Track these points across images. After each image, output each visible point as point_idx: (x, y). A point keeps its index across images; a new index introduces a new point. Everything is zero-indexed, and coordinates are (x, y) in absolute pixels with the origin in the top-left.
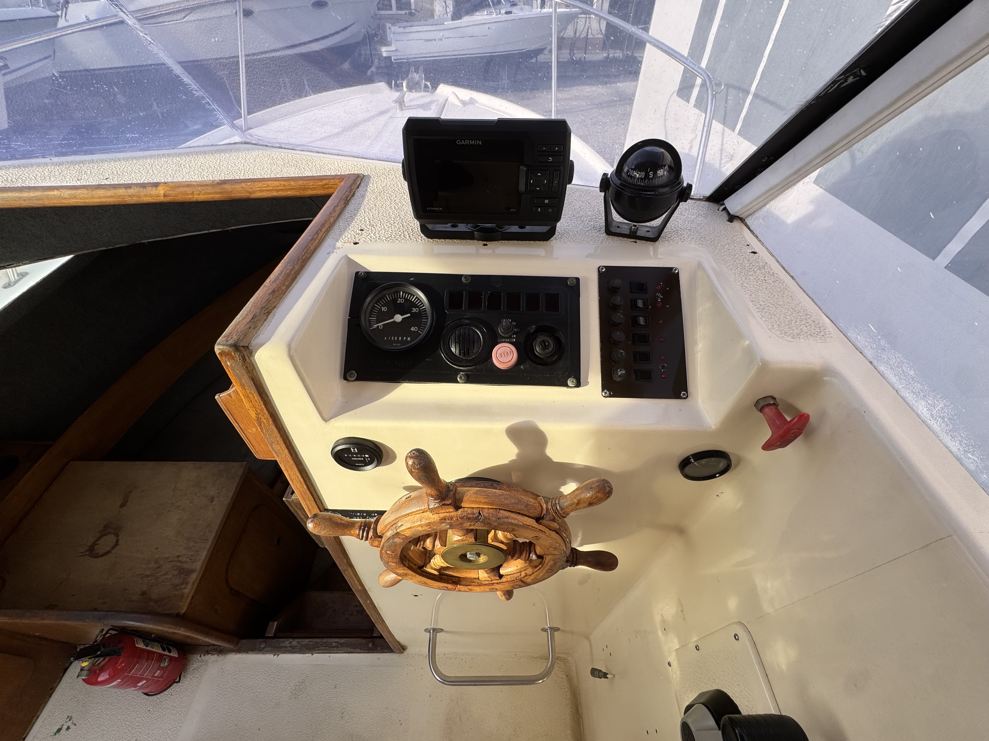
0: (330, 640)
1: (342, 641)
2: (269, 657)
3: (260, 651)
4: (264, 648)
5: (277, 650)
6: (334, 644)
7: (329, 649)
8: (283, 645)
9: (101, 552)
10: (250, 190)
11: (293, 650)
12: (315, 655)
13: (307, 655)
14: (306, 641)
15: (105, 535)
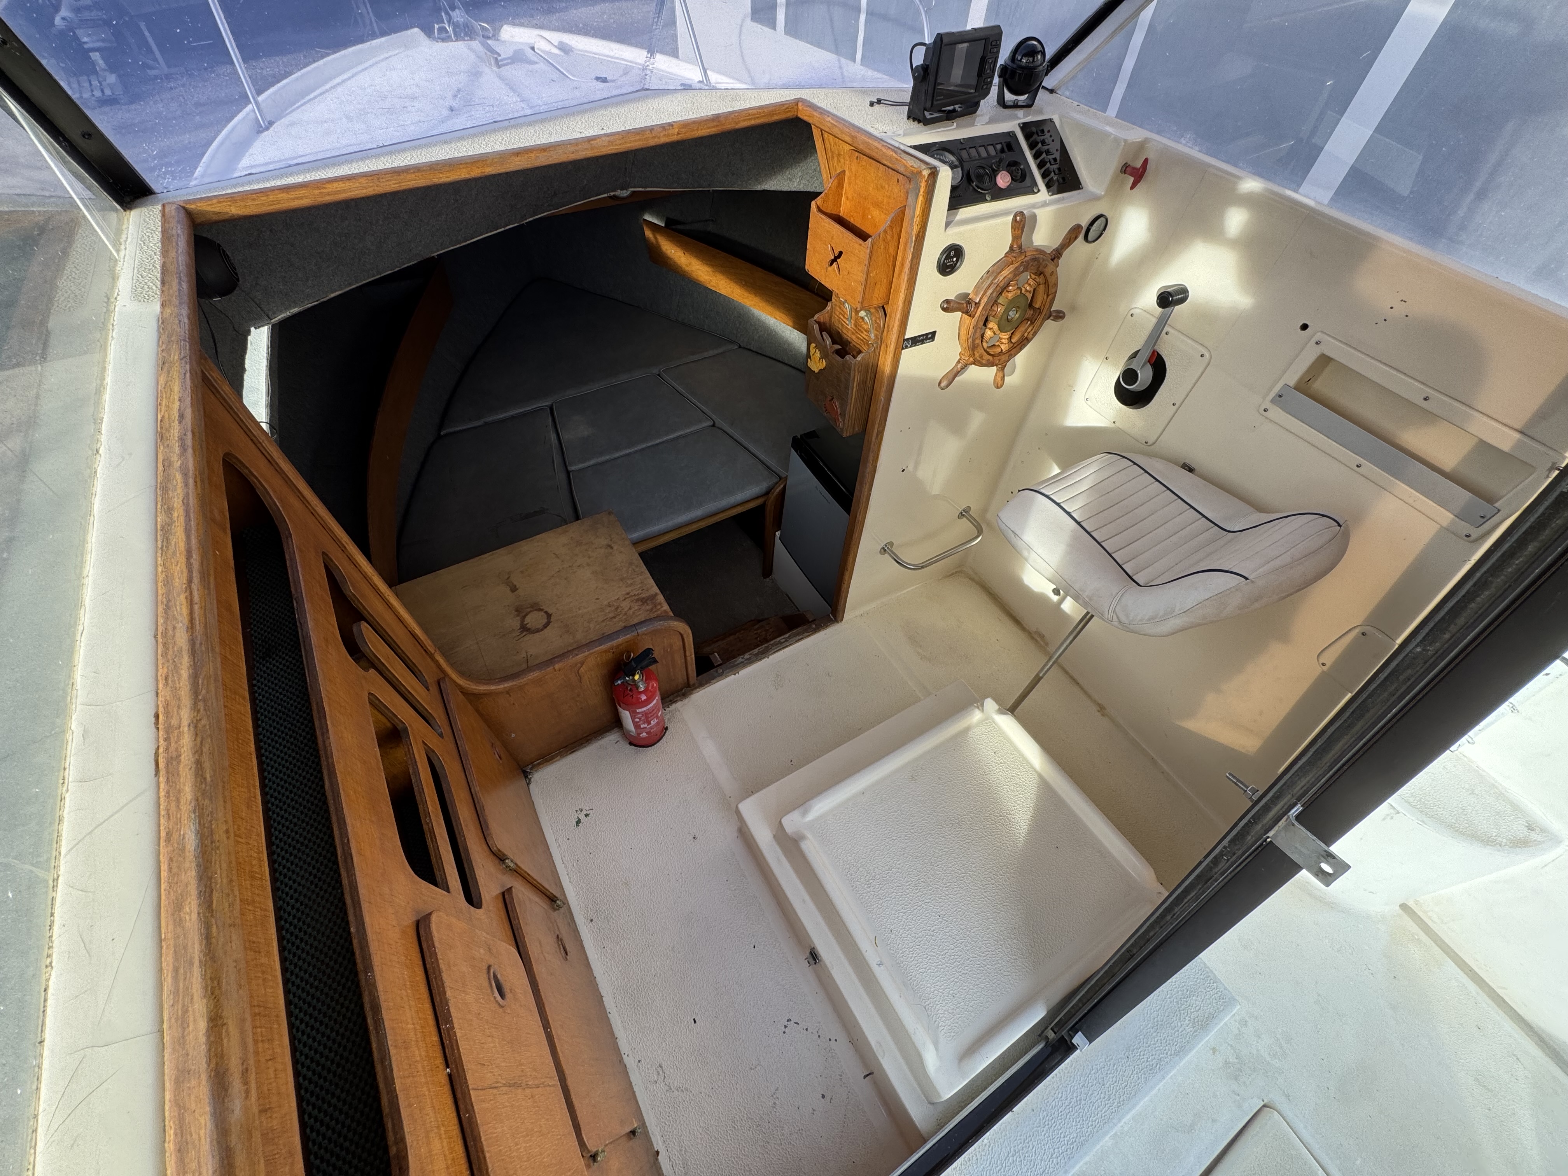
0: (778, 639)
1: (787, 635)
2: (731, 679)
3: (722, 676)
4: (723, 672)
5: (735, 668)
6: (782, 641)
7: (781, 646)
8: (738, 662)
9: (540, 626)
11: (750, 662)
12: (771, 657)
13: (764, 660)
14: (756, 651)
15: (526, 615)
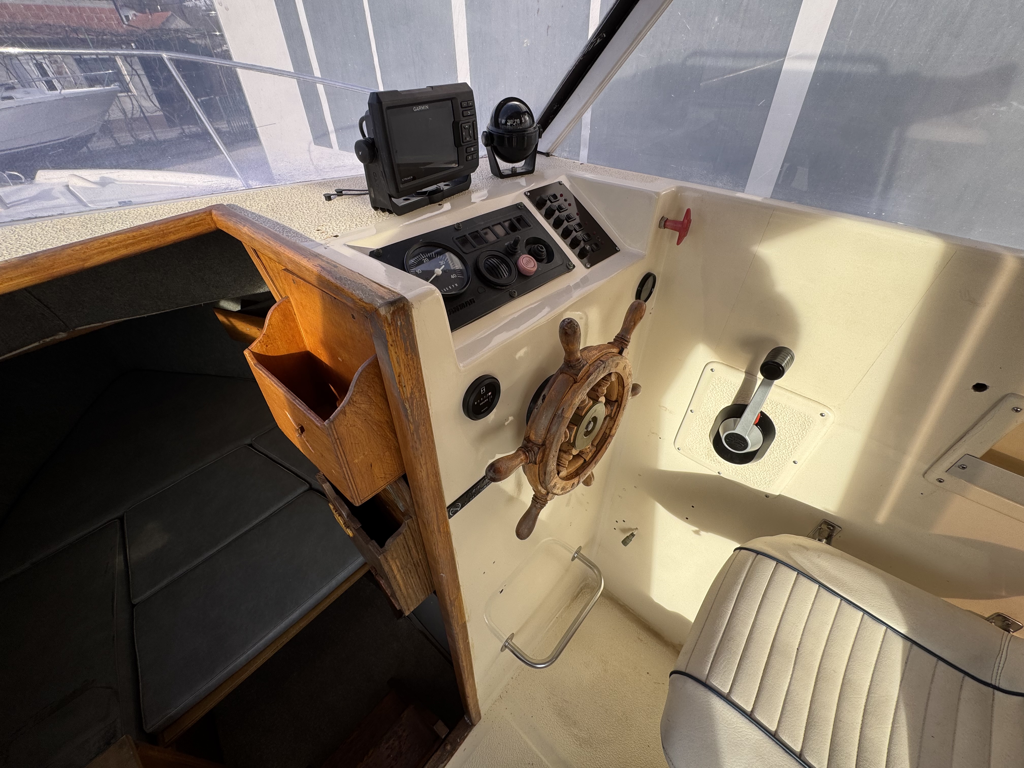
10: (83, 256)
